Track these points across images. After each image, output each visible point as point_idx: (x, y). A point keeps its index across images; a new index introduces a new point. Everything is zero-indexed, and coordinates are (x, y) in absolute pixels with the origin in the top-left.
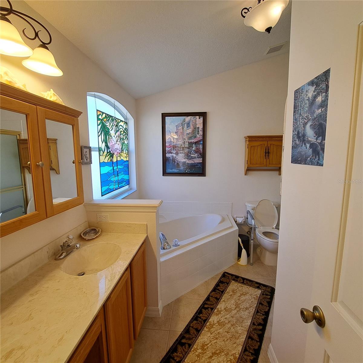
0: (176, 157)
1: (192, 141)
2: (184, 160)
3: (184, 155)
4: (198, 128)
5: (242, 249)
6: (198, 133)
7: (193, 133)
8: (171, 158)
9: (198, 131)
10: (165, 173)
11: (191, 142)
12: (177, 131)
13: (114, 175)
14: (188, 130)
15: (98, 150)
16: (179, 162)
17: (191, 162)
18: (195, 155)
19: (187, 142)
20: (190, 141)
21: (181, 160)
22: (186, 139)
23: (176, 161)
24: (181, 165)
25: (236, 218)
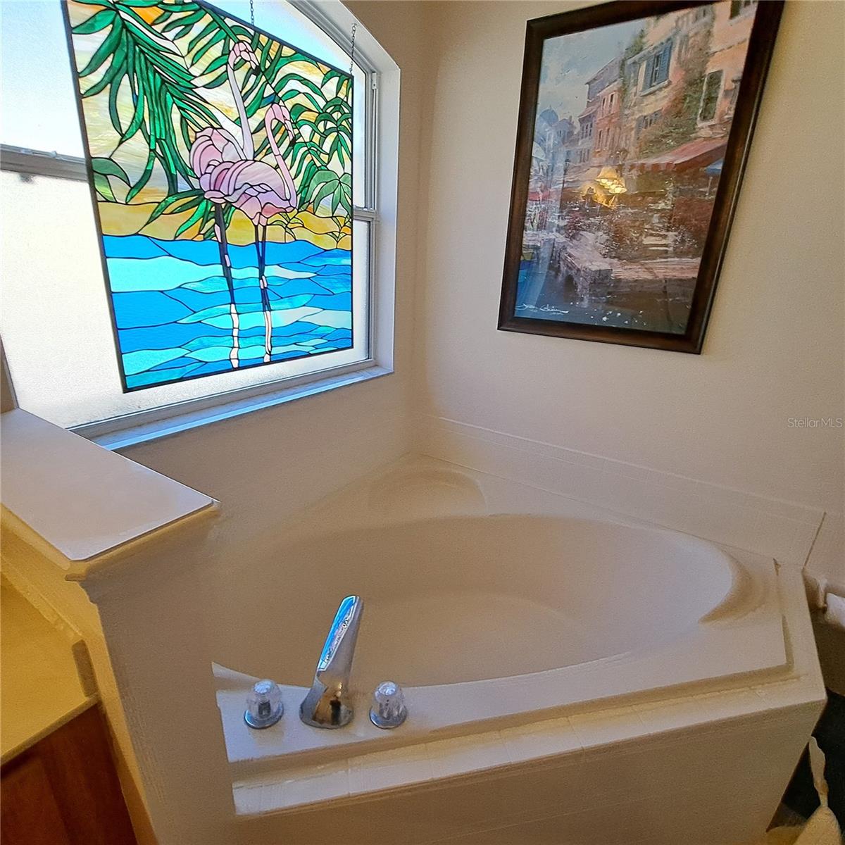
0: (564, 248)
1: (665, 159)
2: (600, 264)
3: (606, 237)
4: (715, 79)
5: (818, 804)
6: (705, 110)
7: (678, 114)
8: (545, 253)
9: (711, 99)
10: (509, 319)
11: (656, 166)
12: (594, 108)
13: (233, 302)
14: (653, 98)
15: (85, 171)
16: (578, 270)
17: (635, 276)
18: (665, 237)
19: (633, 167)
20: (652, 161)
21: (587, 264)
22: (633, 150)
23: (563, 269)
24: (582, 283)
25: (826, 592)
